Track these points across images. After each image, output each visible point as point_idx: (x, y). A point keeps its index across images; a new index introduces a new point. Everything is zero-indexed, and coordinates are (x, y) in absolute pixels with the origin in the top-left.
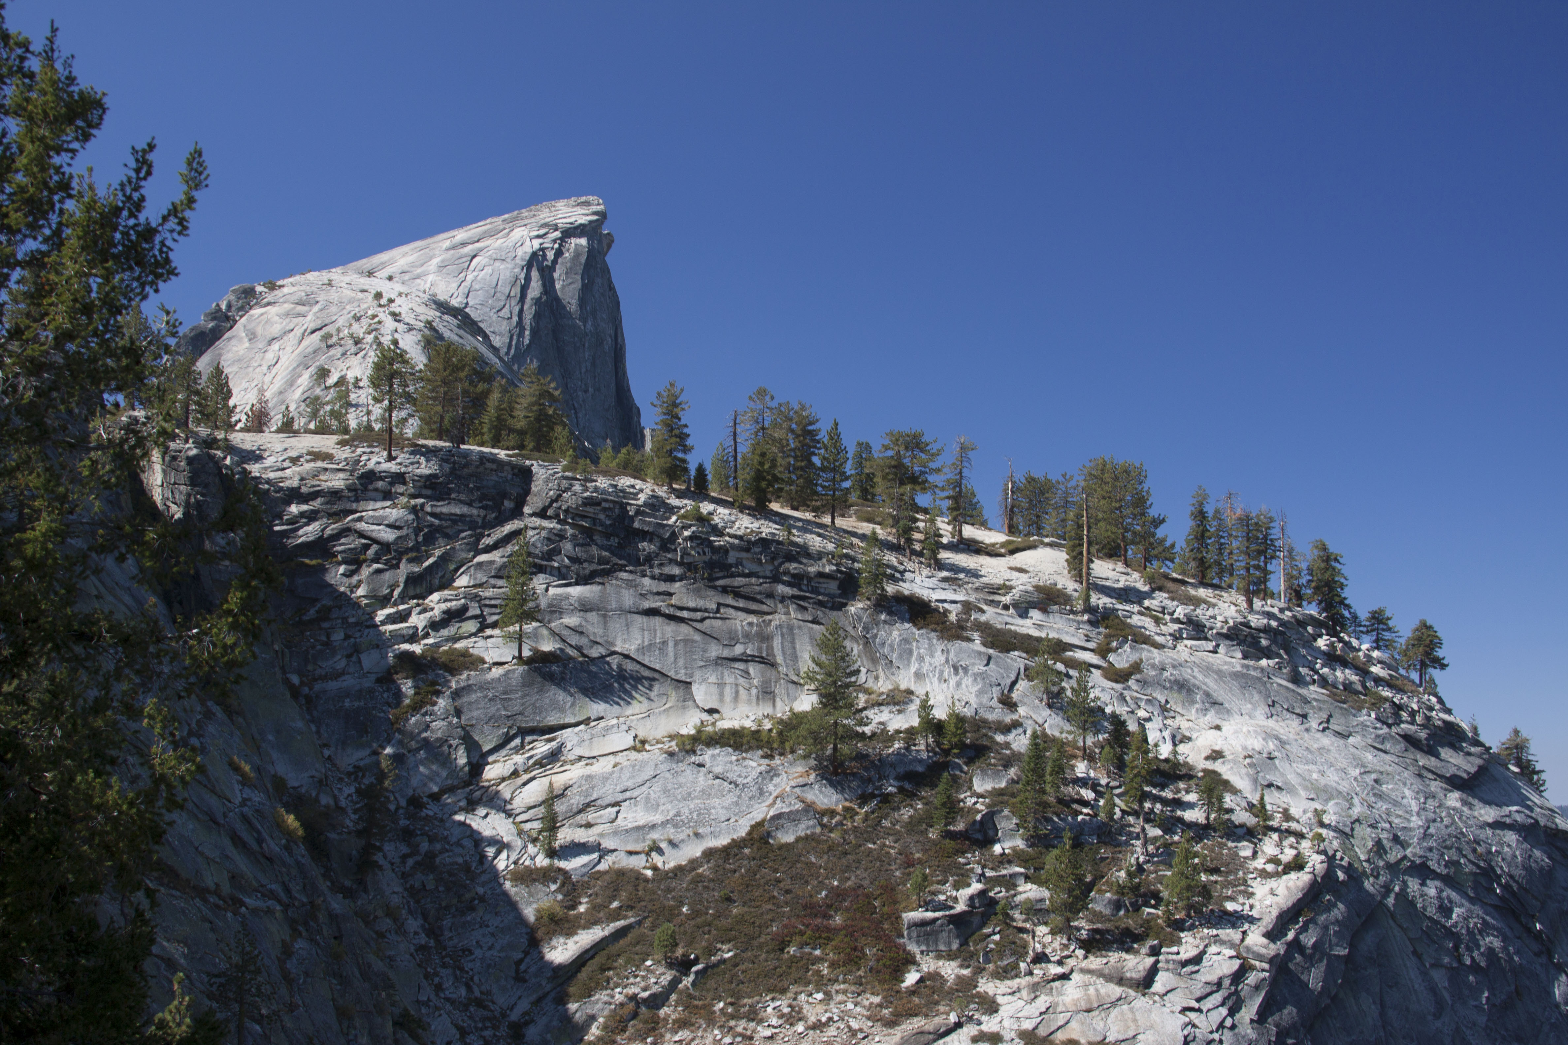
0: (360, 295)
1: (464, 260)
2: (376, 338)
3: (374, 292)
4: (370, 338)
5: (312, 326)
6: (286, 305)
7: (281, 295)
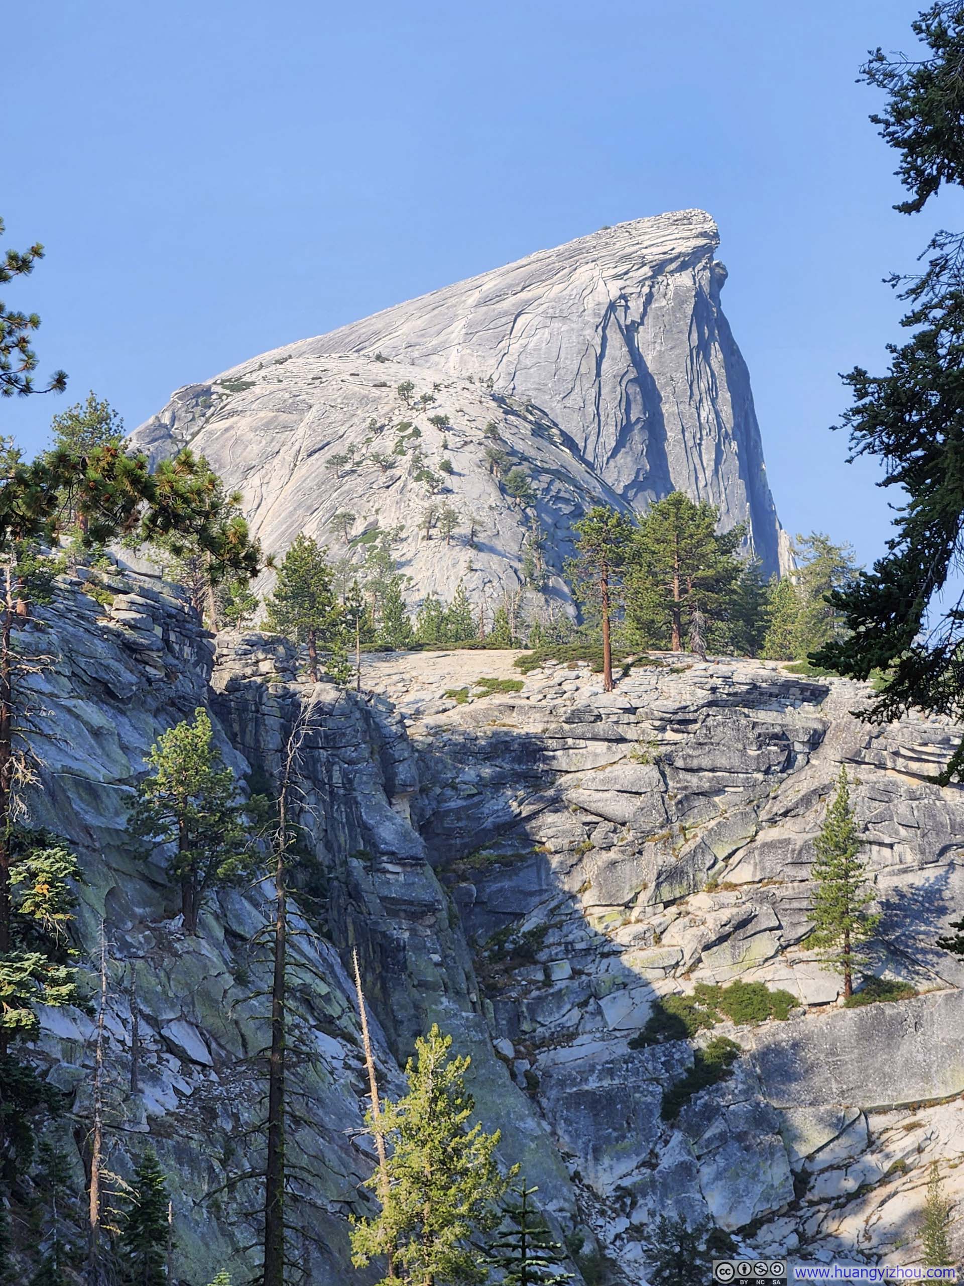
0: (376, 392)
1: (504, 320)
2: (416, 460)
3: (395, 385)
4: (405, 461)
5: (308, 444)
6: (262, 414)
7: (251, 398)
